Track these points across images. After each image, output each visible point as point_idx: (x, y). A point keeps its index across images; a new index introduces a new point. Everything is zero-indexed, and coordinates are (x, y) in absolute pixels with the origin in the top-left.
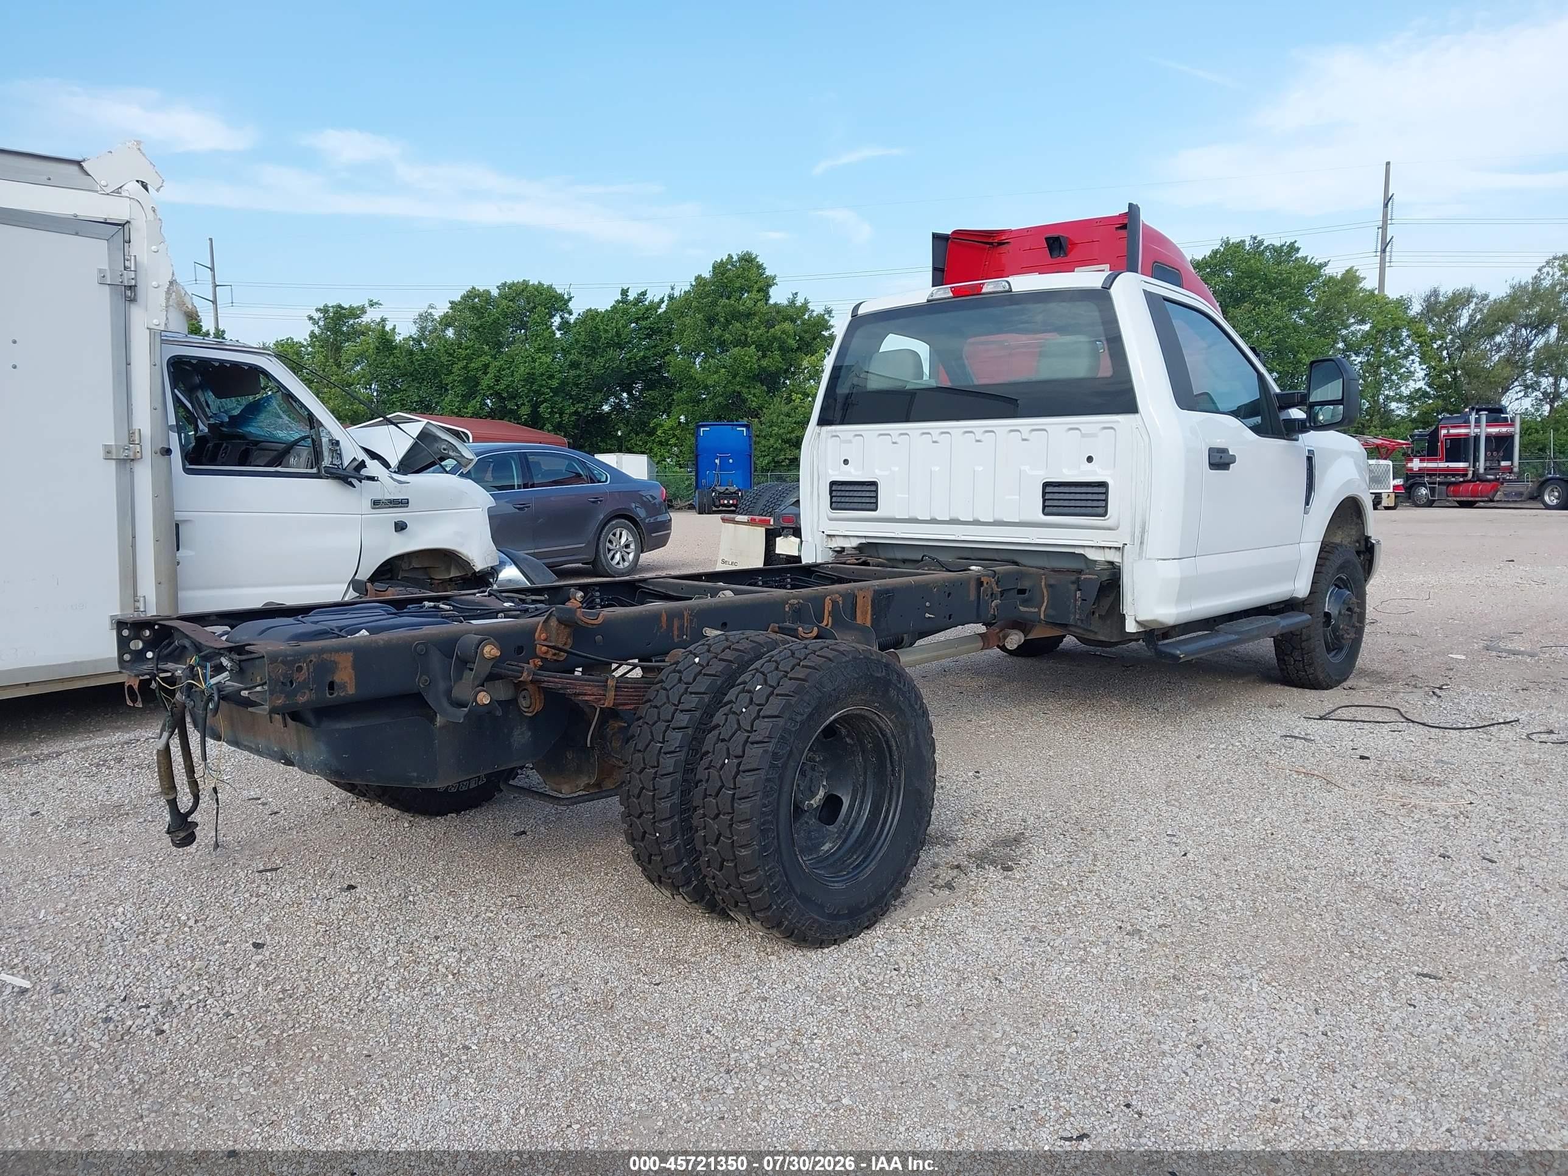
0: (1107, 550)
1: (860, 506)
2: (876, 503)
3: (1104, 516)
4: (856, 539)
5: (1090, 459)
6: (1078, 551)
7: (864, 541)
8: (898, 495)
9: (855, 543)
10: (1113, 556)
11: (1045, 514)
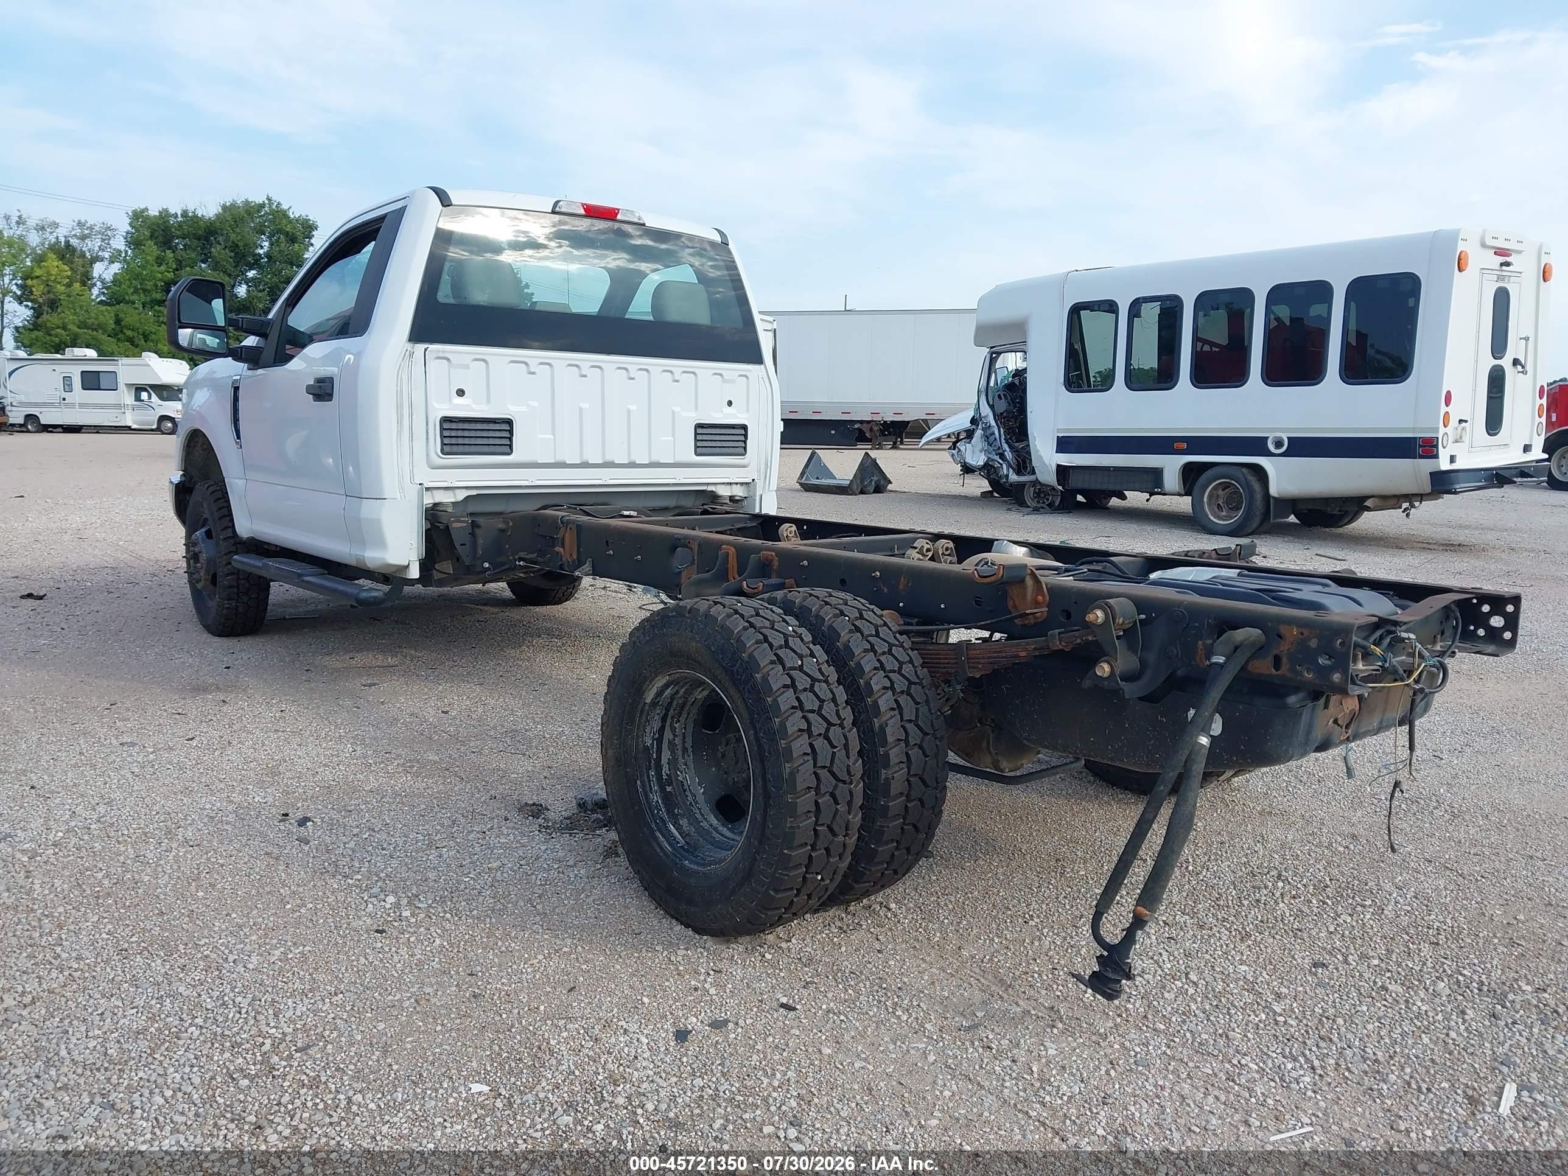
0: (734, 486)
1: (486, 449)
2: (511, 446)
3: (744, 455)
4: (464, 490)
5: (730, 403)
6: (710, 488)
7: (474, 492)
8: (540, 436)
9: (461, 495)
10: (739, 492)
11: (697, 454)
